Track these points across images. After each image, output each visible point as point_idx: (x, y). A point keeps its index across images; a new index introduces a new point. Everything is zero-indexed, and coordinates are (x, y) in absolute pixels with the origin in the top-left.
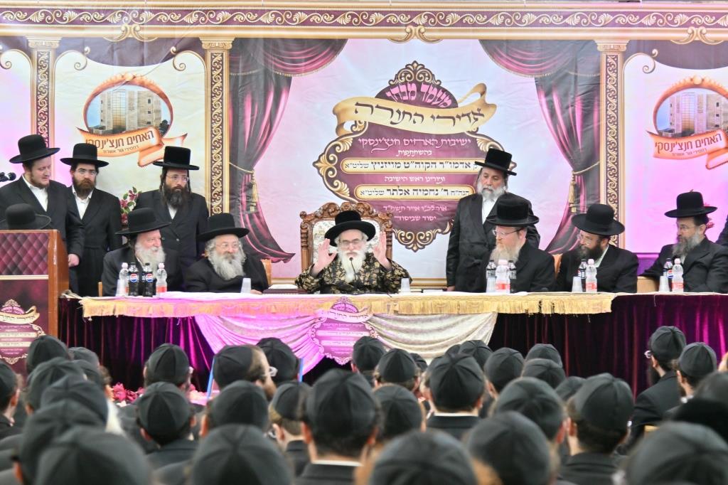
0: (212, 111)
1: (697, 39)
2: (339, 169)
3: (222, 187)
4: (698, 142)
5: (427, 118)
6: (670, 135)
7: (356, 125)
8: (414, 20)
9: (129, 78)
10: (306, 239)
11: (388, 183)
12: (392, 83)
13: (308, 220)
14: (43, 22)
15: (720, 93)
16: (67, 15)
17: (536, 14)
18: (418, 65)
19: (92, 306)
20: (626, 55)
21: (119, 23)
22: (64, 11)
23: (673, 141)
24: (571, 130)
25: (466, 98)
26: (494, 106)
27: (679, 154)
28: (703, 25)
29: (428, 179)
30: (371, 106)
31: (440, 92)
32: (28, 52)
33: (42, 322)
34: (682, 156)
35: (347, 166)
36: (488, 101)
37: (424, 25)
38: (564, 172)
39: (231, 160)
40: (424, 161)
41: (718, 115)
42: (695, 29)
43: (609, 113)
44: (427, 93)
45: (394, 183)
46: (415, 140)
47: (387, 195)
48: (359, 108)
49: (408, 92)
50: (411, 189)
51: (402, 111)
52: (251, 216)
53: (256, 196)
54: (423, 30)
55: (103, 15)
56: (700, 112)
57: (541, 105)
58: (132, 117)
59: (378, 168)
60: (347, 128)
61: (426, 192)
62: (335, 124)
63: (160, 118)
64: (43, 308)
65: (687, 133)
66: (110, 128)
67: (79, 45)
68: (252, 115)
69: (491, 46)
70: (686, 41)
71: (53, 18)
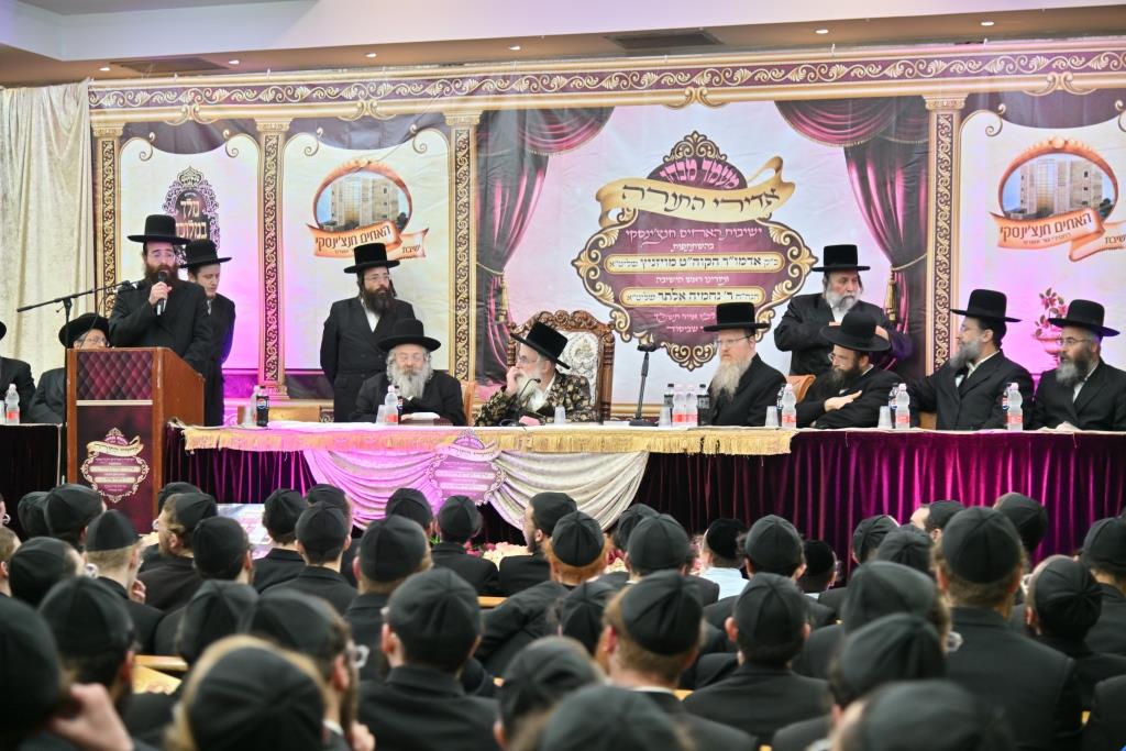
0: (457, 201)
1: (1059, 88)
2: (602, 269)
3: (468, 292)
4: (1058, 226)
5: (710, 203)
6: (1020, 216)
7: (623, 213)
8: (694, 80)
9: (363, 163)
11: (660, 285)
12: (667, 159)
14: (274, 101)
15: (1090, 160)
16: (300, 91)
17: (847, 64)
18: (699, 136)
19: (197, 437)
20: (965, 113)
21: (356, 98)
22: (295, 87)
23: (1025, 225)
24: (889, 214)
25: (756, 176)
26: (791, 185)
27: (1033, 242)
28: (1069, 69)
29: (708, 279)
30: (642, 190)
31: (726, 170)
32: (255, 136)
33: (146, 455)
34: (1039, 245)
35: (612, 264)
36: (785, 179)
37: (708, 85)
39: (479, 259)
40: (704, 257)
41: (1086, 189)
42: (1056, 75)
43: (941, 190)
44: (710, 171)
45: (667, 285)
46: (693, 231)
47: (658, 300)
48: (626, 191)
49: (687, 170)
50: (687, 292)
51: (678, 195)
52: (500, 327)
53: (506, 303)
54: (705, 92)
55: (338, 90)
56: (1061, 184)
57: (852, 182)
58: (366, 210)
59: (648, 267)
60: (612, 217)
61: (705, 296)
62: (598, 213)
63: (397, 211)
64: (147, 439)
66: (342, 223)
67: (311, 126)
68: (503, 205)
69: (793, 111)
70: (1046, 90)
71: (284, 96)
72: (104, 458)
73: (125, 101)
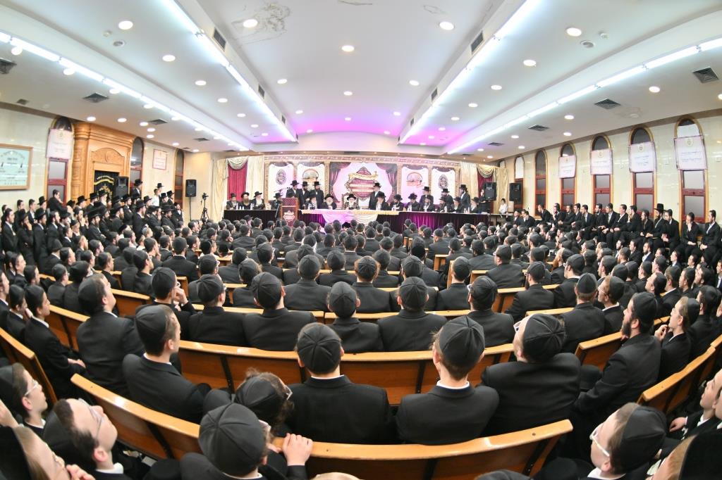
0: (326, 175)
1: (415, 164)
2: (349, 186)
5: (365, 177)
7: (352, 178)
8: (363, 159)
9: (311, 169)
10: (343, 199)
12: (359, 170)
13: (343, 196)
15: (419, 174)
18: (364, 167)
19: (304, 212)
20: (402, 167)
21: (309, 159)
22: (300, 157)
23: (410, 183)
24: (392, 180)
25: (373, 173)
26: (378, 175)
28: (416, 162)
29: (365, 188)
30: (355, 175)
31: (368, 172)
32: (293, 164)
33: (295, 215)
34: (412, 186)
35: (351, 185)
38: (391, 188)
39: (329, 185)
40: (365, 185)
41: (418, 178)
43: (399, 177)
44: (366, 172)
45: (359, 189)
46: (363, 181)
47: (358, 191)
48: (353, 175)
49: (362, 172)
50: (363, 190)
51: (361, 176)
53: (334, 191)
54: (365, 161)
55: (306, 158)
56: (415, 178)
57: (387, 175)
58: (311, 176)
59: (356, 186)
61: (365, 191)
63: (316, 176)
64: (295, 212)
65: (413, 181)
67: (302, 163)
68: (333, 176)
69: (378, 164)
70: (413, 165)
71: (297, 158)
72: (287, 215)
73: (271, 158)
